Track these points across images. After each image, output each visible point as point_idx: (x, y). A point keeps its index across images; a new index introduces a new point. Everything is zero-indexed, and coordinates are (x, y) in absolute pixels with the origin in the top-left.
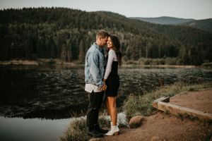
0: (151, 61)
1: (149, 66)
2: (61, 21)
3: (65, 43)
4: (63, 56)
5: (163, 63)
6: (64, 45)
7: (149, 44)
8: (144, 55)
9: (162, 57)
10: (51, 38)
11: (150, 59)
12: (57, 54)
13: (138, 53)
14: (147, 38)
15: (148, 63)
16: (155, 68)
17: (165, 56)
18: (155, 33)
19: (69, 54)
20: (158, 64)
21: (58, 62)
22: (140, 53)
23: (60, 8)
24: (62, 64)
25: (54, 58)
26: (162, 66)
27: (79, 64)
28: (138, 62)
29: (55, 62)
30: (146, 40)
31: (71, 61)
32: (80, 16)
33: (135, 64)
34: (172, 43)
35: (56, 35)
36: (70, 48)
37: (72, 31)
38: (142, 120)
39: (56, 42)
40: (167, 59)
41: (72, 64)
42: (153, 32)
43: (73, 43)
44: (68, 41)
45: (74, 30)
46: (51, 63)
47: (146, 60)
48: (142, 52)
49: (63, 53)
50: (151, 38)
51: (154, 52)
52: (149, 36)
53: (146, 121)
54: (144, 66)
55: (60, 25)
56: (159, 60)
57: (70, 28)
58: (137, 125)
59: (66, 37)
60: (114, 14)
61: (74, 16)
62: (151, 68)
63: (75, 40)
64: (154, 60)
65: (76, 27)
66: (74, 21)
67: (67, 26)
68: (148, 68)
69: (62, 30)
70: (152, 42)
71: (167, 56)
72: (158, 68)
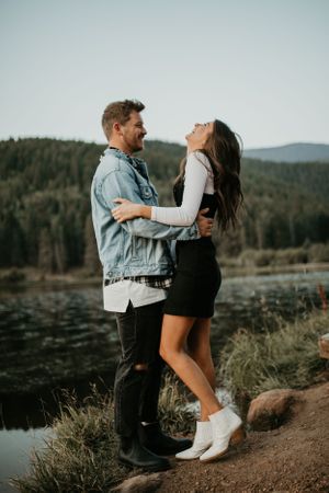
0: (273, 257)
1: (269, 269)
2: (34, 169)
3: (48, 224)
4: (44, 259)
5: (305, 260)
6: (44, 232)
7: (264, 214)
8: (253, 244)
9: (298, 244)
10: (11, 214)
11: (269, 252)
12: (28, 255)
13: (237, 238)
14: (257, 199)
15: (265, 262)
16: (284, 272)
17: (307, 241)
18: (275, 185)
19: (60, 253)
20: (292, 262)
21: (32, 275)
22: (243, 238)
23: (31, 139)
24: (43, 279)
25: (20, 266)
26: (304, 267)
27: (86, 277)
28: (239, 261)
29: (23, 277)
30: (255, 205)
31: (66, 271)
32: (83, 154)
33: (233, 266)
34: (320, 206)
35: (22, 207)
36: (61, 237)
37: (65, 194)
38: (290, 401)
39: (25, 225)
40: (314, 247)
41: (69, 279)
42: (271, 183)
43: (68, 225)
44: (54, 220)
45: (68, 189)
46: (14, 279)
47: (259, 254)
48: (248, 235)
49: (43, 251)
50: (267, 199)
51: (278, 233)
52: (261, 194)
53: (304, 403)
54: (256, 270)
55: (31, 181)
56: (294, 252)
57: (57, 186)
58: (278, 419)
59: (49, 210)
60: (167, 144)
61: (68, 155)
62: (274, 273)
63: (73, 218)
64: (281, 253)
65: (73, 183)
66: (68, 169)
67: (51, 183)
68: (267, 274)
69: (39, 194)
70: (271, 210)
71: (313, 240)
72: (293, 272)
